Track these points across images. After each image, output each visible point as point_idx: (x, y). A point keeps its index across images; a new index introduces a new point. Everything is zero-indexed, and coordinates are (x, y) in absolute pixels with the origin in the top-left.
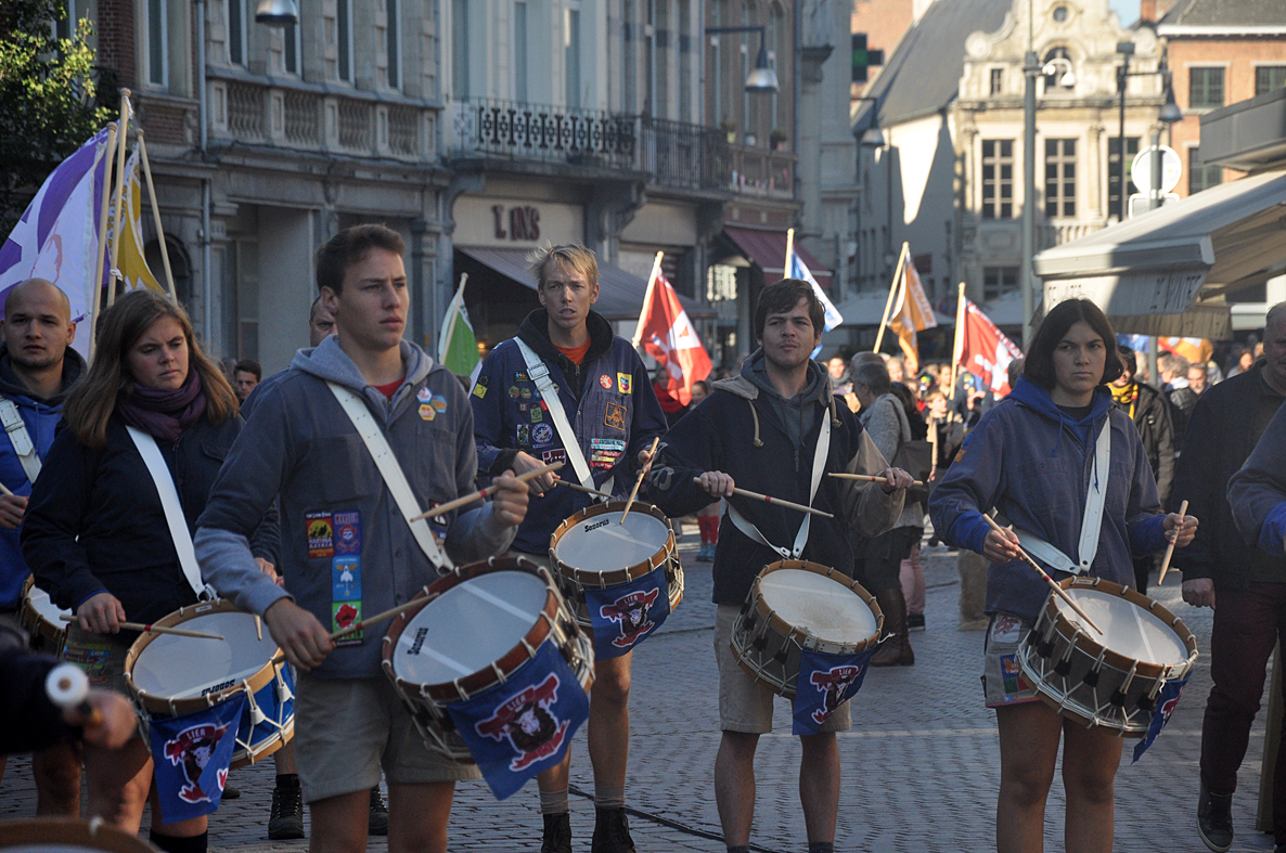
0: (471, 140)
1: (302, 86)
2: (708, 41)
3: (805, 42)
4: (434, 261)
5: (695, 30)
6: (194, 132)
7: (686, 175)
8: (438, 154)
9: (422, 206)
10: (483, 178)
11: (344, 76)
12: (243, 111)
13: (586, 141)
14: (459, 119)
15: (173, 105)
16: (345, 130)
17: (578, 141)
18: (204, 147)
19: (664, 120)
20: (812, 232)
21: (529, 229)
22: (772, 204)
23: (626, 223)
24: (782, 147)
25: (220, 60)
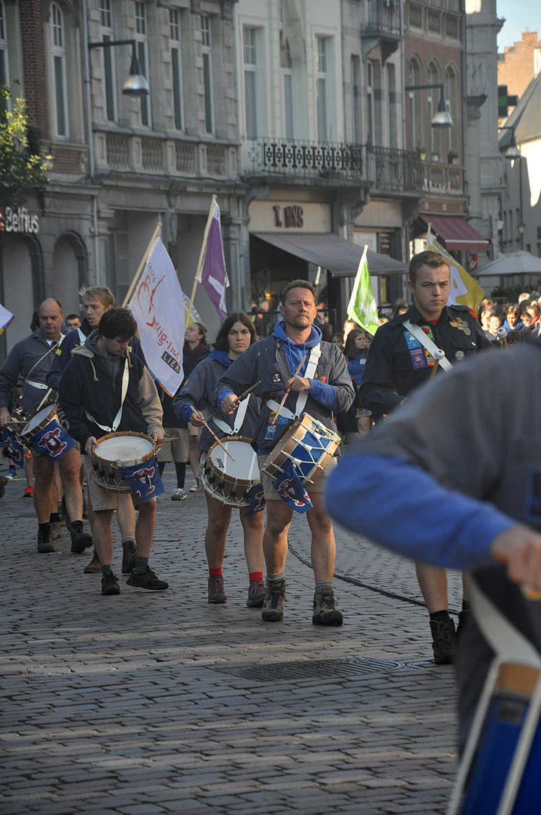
0: (259, 165)
1: (153, 134)
2: (407, 95)
3: (469, 93)
4: (237, 242)
5: (399, 88)
6: (86, 165)
7: (394, 182)
8: (238, 174)
9: (229, 208)
10: (267, 188)
11: (178, 127)
12: (116, 152)
13: (331, 163)
14: (251, 151)
15: (72, 149)
16: (180, 161)
17: (326, 163)
18: (92, 175)
19: (380, 148)
20: (476, 215)
21: (297, 220)
22: (449, 198)
23: (357, 214)
24: (455, 162)
25: (101, 119)
